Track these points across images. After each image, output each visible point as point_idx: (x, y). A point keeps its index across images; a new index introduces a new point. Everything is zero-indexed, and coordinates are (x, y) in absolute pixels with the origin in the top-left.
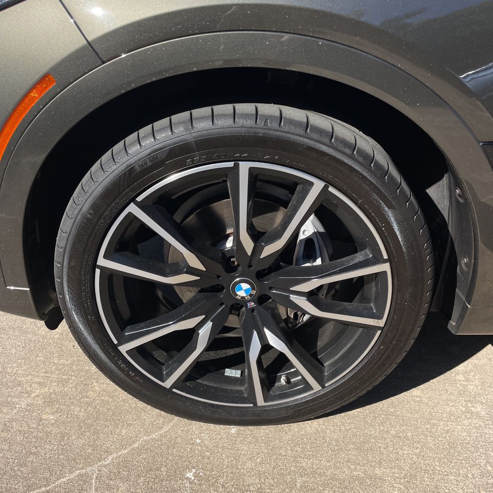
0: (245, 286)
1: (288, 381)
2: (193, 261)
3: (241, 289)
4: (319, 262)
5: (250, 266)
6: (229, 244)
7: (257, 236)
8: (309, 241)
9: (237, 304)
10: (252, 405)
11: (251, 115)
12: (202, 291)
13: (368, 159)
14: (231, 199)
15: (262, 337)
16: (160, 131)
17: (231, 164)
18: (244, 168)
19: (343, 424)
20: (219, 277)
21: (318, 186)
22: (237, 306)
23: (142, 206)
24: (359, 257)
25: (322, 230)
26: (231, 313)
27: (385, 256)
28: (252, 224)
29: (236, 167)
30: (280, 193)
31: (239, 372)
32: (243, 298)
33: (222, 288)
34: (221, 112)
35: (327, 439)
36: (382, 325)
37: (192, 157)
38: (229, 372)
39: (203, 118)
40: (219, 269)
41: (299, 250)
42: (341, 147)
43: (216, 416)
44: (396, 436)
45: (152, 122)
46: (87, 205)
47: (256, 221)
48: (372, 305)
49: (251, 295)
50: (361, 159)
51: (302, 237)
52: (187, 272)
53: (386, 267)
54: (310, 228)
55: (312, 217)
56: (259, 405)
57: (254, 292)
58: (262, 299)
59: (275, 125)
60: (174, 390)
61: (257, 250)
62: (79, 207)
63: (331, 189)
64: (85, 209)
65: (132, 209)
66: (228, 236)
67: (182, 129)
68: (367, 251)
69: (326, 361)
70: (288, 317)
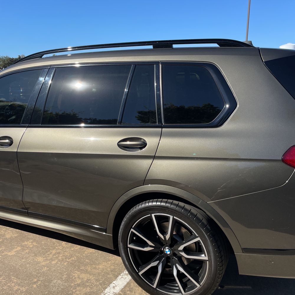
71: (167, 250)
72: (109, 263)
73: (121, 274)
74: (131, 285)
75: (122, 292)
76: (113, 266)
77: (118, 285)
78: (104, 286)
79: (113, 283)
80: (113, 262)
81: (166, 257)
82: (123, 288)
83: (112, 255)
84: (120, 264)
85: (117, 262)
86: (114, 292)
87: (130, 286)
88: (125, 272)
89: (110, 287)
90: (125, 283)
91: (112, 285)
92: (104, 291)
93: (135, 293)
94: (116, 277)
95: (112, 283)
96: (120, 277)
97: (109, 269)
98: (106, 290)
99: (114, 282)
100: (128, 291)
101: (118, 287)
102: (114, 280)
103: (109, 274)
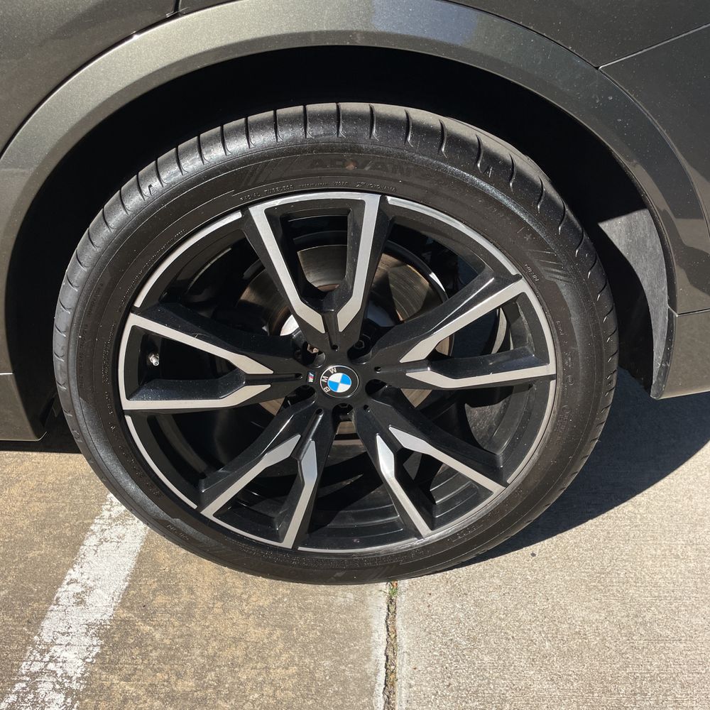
71: (337, 377)
72: (13, 491)
73: (89, 524)
74: (161, 561)
75: (130, 609)
76: (39, 500)
77: (99, 583)
78: (28, 611)
79: (68, 578)
80: (33, 484)
81: (331, 408)
82: (128, 587)
83: (15, 453)
84: (71, 483)
85: (51, 478)
86: (92, 620)
87: (156, 565)
88: (106, 514)
89: (57, 604)
90: (129, 563)
91: (66, 592)
92: (36, 638)
93: (191, 591)
94: (72, 547)
95: (63, 579)
96: (91, 541)
97: (23, 523)
98: (46, 624)
99: (73, 574)
100: (154, 595)
101: (99, 591)
102: (70, 566)
103: (30, 545)
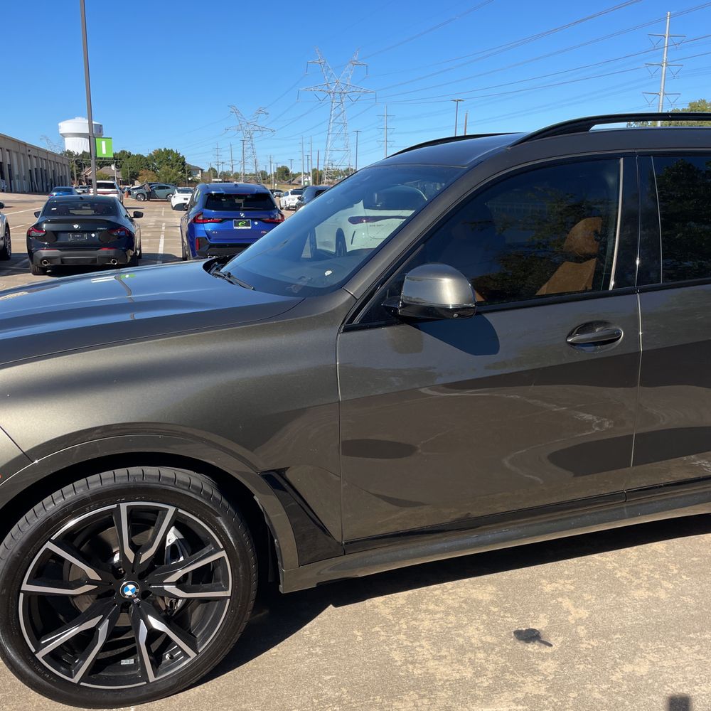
0: (131, 587)
1: (171, 657)
2: (92, 574)
3: (128, 590)
4: (182, 559)
5: (133, 571)
6: (116, 559)
7: (136, 548)
8: (173, 546)
9: (126, 603)
10: (145, 683)
11: (125, 476)
12: (99, 597)
13: (199, 490)
14: (116, 527)
15: (148, 624)
16: (67, 493)
17: (115, 506)
18: (124, 506)
19: (219, 684)
20: (111, 584)
21: (172, 510)
22: (126, 604)
23: (55, 542)
24: (206, 550)
25: (181, 537)
26: (122, 612)
27: (222, 547)
28: (132, 542)
29: (119, 506)
30: (150, 516)
31: (133, 660)
32: (130, 596)
33: (114, 592)
34: (106, 477)
35: (207, 697)
36: (230, 595)
37: (89, 506)
38: (124, 662)
39: (95, 482)
40: (111, 577)
41: (167, 554)
42: (181, 486)
43: (118, 698)
44: (258, 682)
45: (60, 488)
46: (17, 548)
47: (135, 539)
48: (221, 582)
49: (136, 593)
50: (194, 491)
51: (168, 544)
52: (87, 584)
53: (223, 554)
54: (172, 537)
55: (173, 529)
56: (151, 681)
57: (138, 590)
58: (144, 595)
59: (140, 480)
60: (82, 684)
61: (137, 558)
62: (11, 551)
63: (180, 511)
64: (14, 552)
65: (49, 545)
66: (115, 553)
67: (82, 490)
68: (210, 545)
69: (197, 633)
70: (166, 606)
